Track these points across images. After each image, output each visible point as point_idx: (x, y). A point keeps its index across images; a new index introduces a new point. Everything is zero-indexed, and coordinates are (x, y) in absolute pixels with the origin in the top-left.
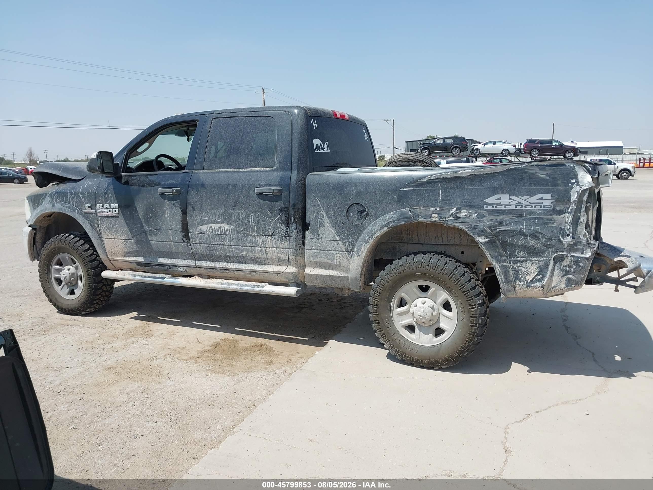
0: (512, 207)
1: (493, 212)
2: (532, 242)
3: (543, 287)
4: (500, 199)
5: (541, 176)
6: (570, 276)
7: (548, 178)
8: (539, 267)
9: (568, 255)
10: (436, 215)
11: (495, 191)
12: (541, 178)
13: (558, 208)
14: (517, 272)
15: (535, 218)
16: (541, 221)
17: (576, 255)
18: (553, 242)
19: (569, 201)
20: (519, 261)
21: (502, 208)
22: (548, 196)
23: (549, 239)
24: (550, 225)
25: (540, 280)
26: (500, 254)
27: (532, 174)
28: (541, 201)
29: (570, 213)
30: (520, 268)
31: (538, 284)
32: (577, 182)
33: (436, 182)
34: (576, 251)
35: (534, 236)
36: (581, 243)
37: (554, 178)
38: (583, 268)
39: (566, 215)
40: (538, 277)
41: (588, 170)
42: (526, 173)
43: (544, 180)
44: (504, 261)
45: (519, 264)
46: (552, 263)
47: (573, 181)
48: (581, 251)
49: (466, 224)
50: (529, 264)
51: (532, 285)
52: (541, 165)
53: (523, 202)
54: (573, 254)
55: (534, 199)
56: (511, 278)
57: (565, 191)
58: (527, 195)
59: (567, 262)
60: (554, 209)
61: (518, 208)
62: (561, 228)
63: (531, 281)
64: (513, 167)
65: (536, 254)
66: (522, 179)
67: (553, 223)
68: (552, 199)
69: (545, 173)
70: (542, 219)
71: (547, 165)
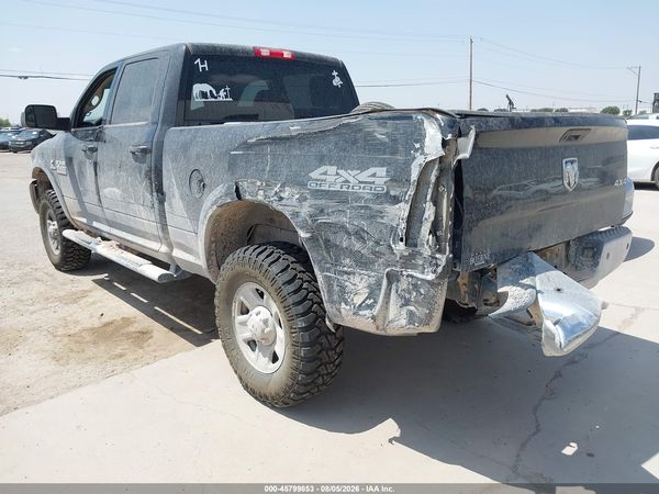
0: (337, 188)
1: (317, 194)
2: (358, 246)
3: (373, 318)
4: (325, 173)
5: (379, 136)
6: (412, 308)
7: (387, 140)
8: (369, 286)
9: (404, 273)
10: (261, 192)
11: (321, 160)
12: (378, 139)
13: (392, 193)
14: (343, 288)
15: (362, 207)
16: (368, 212)
17: (415, 274)
18: (382, 248)
19: (408, 181)
20: (346, 273)
21: (327, 188)
22: (382, 171)
23: (377, 243)
24: (379, 220)
25: (370, 307)
26: (324, 258)
27: (368, 132)
28: (372, 179)
29: (407, 202)
30: (347, 284)
31: (367, 313)
32: (422, 148)
33: (265, 144)
34: (414, 267)
35: (359, 234)
36: (421, 254)
37: (394, 141)
38: (425, 298)
39: (402, 204)
40: (369, 302)
41: (440, 125)
42: (360, 130)
43: (383, 144)
44: (328, 270)
45: (345, 277)
46: (385, 282)
47: (417, 146)
48: (421, 268)
49: (291, 208)
50: (356, 279)
51: (360, 313)
52: (382, 118)
53: (351, 179)
54: (410, 272)
55: (364, 176)
56: (335, 297)
57: (405, 164)
58: (358, 169)
59: (404, 284)
60: (388, 193)
61: (344, 189)
62: (392, 227)
63: (360, 305)
64: (345, 122)
65: (366, 264)
66: (355, 142)
67: (382, 218)
68: (387, 176)
69: (385, 131)
70: (370, 208)
71: (389, 118)
